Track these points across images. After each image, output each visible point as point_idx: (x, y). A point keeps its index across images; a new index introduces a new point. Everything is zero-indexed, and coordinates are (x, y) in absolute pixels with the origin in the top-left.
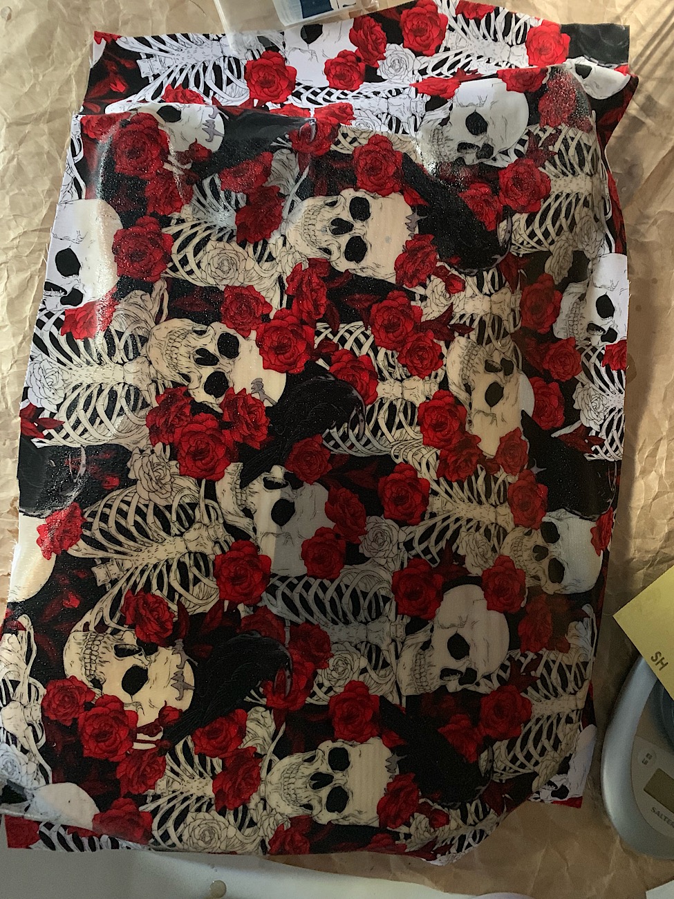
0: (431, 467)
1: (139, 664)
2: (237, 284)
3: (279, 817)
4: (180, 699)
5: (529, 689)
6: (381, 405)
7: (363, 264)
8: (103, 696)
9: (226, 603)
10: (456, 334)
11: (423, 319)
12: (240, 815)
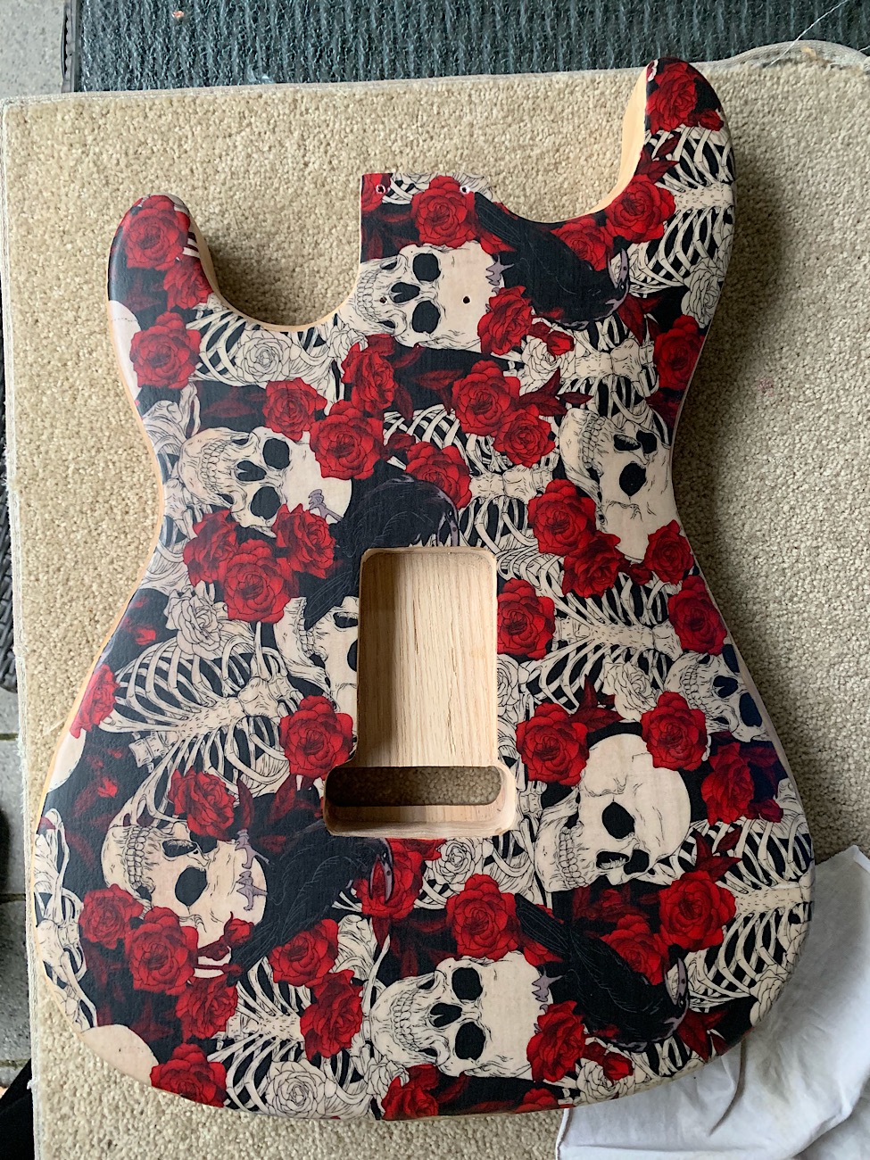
0: (553, 582)
1: (195, 865)
2: (281, 378)
3: (392, 1067)
4: (249, 909)
5: (728, 875)
6: (478, 507)
7: (437, 333)
8: (153, 909)
9: (299, 779)
10: (569, 406)
11: (522, 393)
12: (340, 1065)
